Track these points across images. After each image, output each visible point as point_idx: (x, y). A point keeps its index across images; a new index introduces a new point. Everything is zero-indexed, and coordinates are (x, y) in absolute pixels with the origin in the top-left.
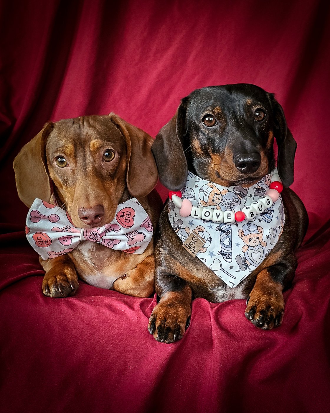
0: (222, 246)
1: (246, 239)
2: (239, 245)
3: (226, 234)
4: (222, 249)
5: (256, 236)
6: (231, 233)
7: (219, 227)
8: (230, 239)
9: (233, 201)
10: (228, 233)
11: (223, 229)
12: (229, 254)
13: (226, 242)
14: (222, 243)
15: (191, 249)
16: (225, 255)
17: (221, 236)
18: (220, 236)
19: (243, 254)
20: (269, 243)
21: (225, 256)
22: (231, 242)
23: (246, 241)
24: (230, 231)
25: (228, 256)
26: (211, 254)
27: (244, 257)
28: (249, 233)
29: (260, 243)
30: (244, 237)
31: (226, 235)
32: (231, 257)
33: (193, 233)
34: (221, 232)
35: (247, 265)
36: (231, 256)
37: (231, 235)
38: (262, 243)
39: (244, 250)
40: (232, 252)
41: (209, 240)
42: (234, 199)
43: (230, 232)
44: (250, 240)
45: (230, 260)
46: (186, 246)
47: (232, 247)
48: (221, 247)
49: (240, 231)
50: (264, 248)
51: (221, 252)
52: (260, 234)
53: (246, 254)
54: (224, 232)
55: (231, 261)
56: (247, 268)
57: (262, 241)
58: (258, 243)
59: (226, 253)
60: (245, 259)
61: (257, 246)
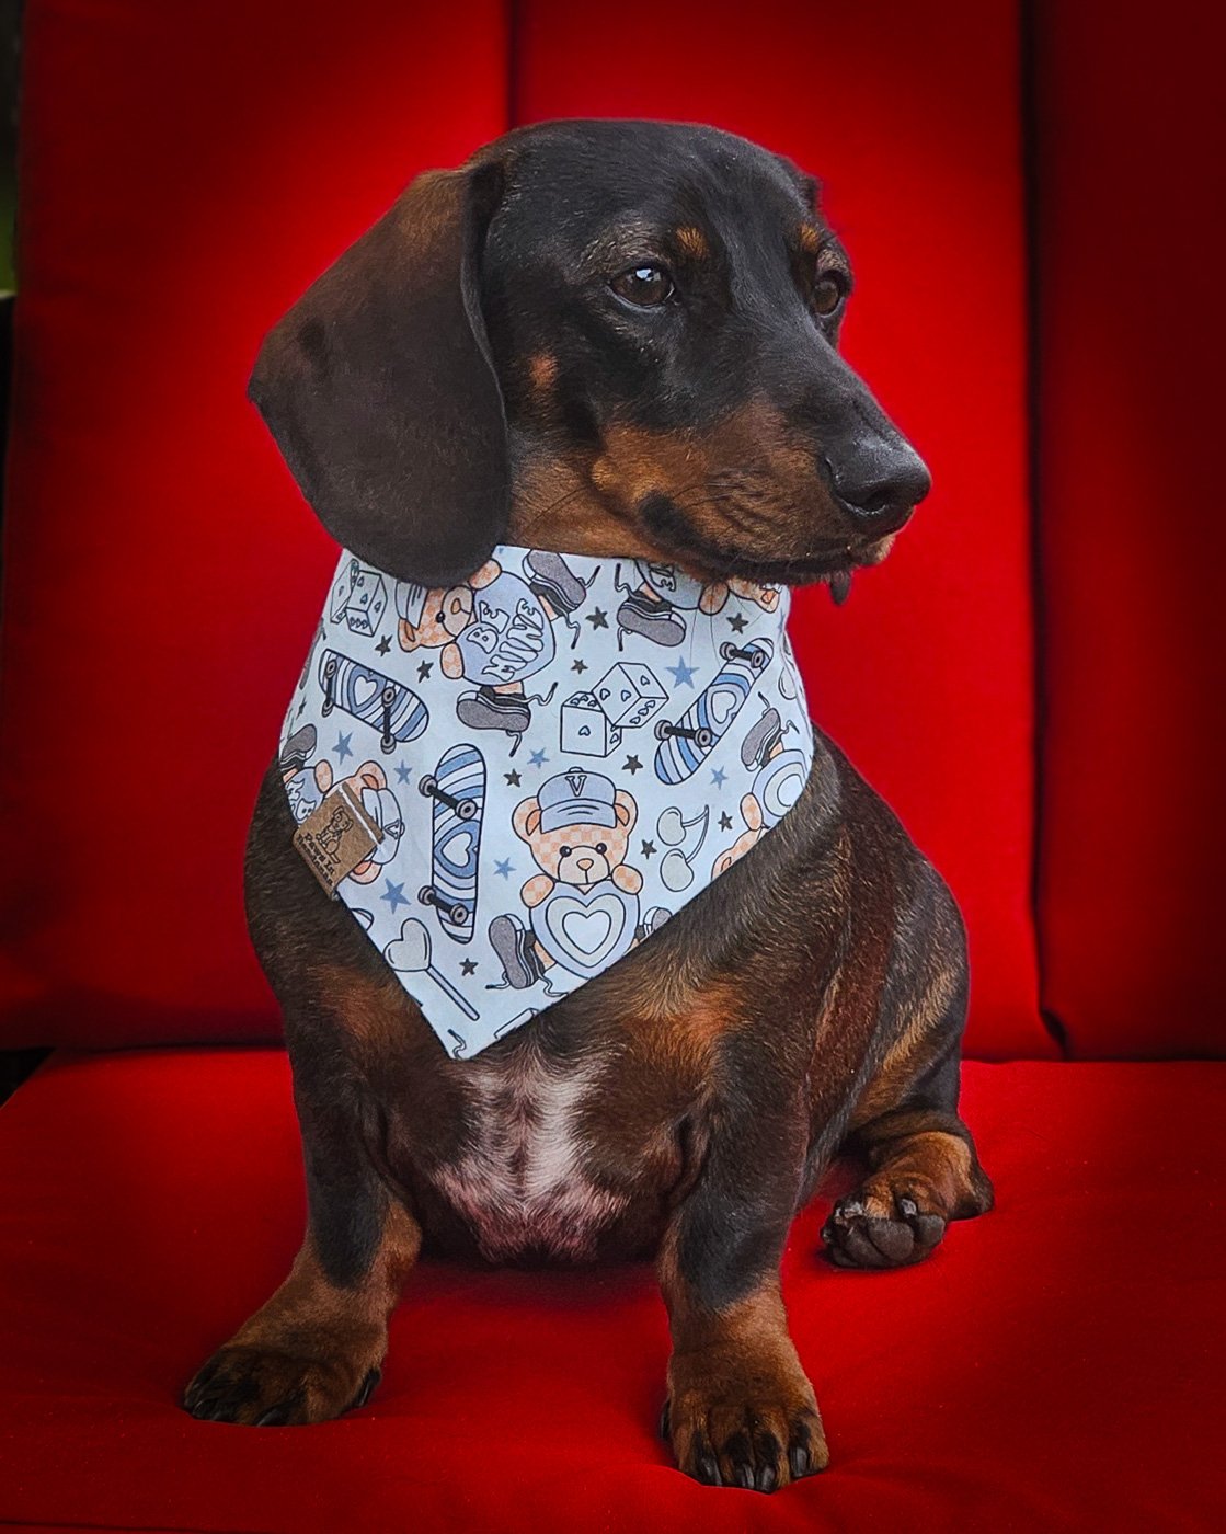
0: (437, 867)
1: (548, 847)
2: (510, 873)
3: (460, 816)
4: (437, 882)
5: (597, 836)
6: (479, 811)
7: (434, 778)
8: (475, 836)
9: (517, 621)
10: (468, 809)
11: (449, 792)
12: (462, 906)
13: (457, 851)
14: (437, 855)
15: (322, 858)
16: (447, 908)
17: (438, 823)
18: (434, 819)
19: (523, 913)
20: (652, 879)
21: (447, 915)
22: (477, 854)
23: (546, 857)
24: (479, 802)
25: (460, 915)
26: (395, 895)
27: (528, 928)
28: (565, 818)
29: (610, 874)
30: (535, 838)
31: (456, 822)
32: (469, 922)
33: (341, 791)
34: (437, 802)
35: (540, 963)
36: (471, 915)
37: (481, 823)
38: (622, 875)
39: (530, 898)
40: (476, 899)
41: (393, 829)
42: (525, 612)
43: (477, 808)
44: (565, 852)
45: (466, 932)
46: (304, 846)
47: (476, 874)
48: (434, 872)
49: (525, 810)
50: (630, 900)
51: (430, 892)
52: (618, 833)
53: (538, 914)
54: (451, 802)
55: (471, 938)
56: (537, 978)
57: (621, 864)
58: (599, 870)
59: (451, 902)
60: (531, 935)
61: (596, 883)
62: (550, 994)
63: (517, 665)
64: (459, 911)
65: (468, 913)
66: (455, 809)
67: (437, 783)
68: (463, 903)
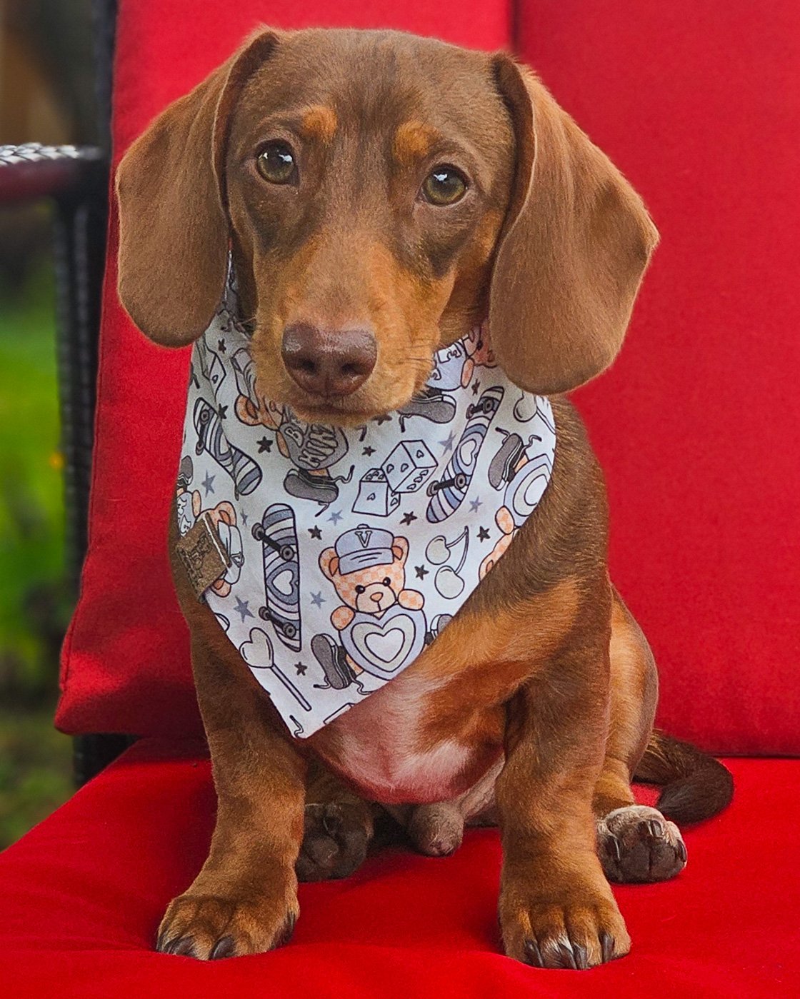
0: (270, 594)
1: (347, 586)
2: (322, 603)
3: (283, 558)
4: (270, 604)
6: (296, 555)
7: (262, 526)
8: (296, 573)
10: (288, 553)
11: (274, 538)
12: (292, 625)
13: (283, 582)
14: (269, 585)
16: (281, 625)
17: (268, 560)
18: (265, 557)
19: (335, 634)
21: (281, 629)
22: (298, 586)
23: (348, 593)
24: (294, 547)
25: (290, 631)
26: (243, 609)
27: (340, 644)
29: (397, 600)
30: (338, 578)
31: (281, 561)
32: (297, 637)
34: (266, 545)
36: (298, 632)
37: (298, 563)
38: (406, 598)
39: (338, 624)
40: (300, 621)
41: (238, 559)
43: (294, 553)
44: (361, 589)
45: (296, 644)
47: (298, 602)
48: (267, 598)
49: (327, 556)
50: (417, 615)
51: (267, 612)
53: (346, 634)
54: (275, 546)
55: (300, 649)
56: (350, 682)
57: (403, 589)
58: (388, 600)
59: (283, 621)
60: (343, 650)
61: (387, 609)
62: (362, 693)
63: (321, 458)
64: (289, 628)
65: (296, 630)
66: (279, 552)
67: (265, 530)
68: (292, 623)
